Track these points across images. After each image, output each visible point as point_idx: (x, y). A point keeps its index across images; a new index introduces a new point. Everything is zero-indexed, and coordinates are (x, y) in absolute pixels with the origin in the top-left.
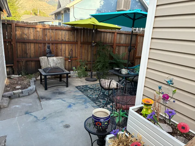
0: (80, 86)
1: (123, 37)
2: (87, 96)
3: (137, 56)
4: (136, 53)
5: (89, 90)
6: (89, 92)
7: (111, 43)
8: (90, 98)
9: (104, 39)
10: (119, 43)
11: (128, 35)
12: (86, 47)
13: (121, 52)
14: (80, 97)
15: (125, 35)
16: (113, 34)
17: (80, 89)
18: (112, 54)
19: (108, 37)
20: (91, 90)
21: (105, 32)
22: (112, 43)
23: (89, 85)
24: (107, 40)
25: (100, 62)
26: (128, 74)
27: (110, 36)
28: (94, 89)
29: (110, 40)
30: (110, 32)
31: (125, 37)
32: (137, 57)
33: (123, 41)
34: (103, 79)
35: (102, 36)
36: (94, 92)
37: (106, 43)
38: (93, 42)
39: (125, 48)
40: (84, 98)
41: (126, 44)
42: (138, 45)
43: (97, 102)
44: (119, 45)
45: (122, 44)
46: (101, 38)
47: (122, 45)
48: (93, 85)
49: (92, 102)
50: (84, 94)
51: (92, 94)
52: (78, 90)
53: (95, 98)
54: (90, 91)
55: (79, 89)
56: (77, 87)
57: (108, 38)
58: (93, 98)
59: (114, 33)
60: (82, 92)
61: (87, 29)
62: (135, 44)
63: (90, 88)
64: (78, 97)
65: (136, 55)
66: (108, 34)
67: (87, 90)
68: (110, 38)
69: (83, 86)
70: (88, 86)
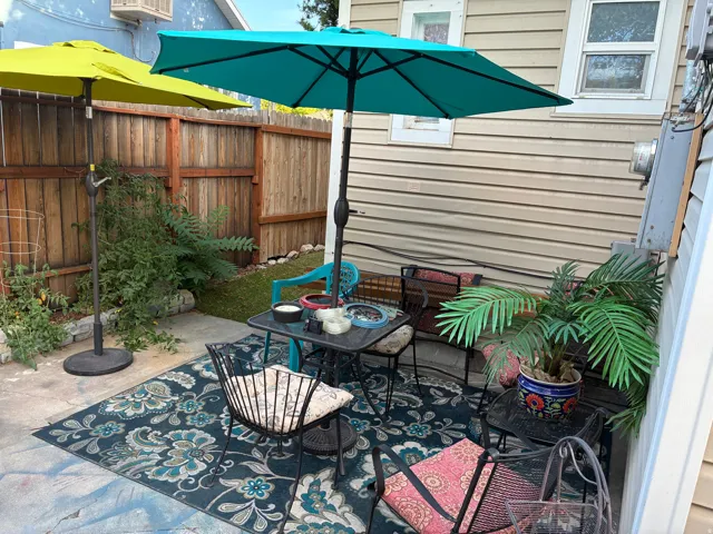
0: (59, 425)
1: (206, 141)
2: (144, 480)
3: (263, 214)
4: (259, 204)
5: (131, 433)
6: (138, 447)
7: (156, 167)
8: (167, 489)
9: (121, 146)
10: (192, 167)
11: (224, 130)
12: (33, 193)
13: (203, 205)
14: (110, 502)
15: (214, 129)
16: (164, 124)
17: (71, 441)
18: (170, 219)
19: (140, 140)
20: (144, 434)
21: (124, 114)
22: (159, 167)
23: (106, 402)
24: (139, 152)
25: (130, 264)
26: (354, 327)
27: (151, 134)
28: (156, 420)
29: (151, 154)
30: (144, 117)
31: (213, 137)
32: (264, 219)
33: (206, 155)
34: (240, 378)
35: (110, 134)
36: (169, 442)
37: (134, 167)
38: (92, 167)
39: (215, 186)
40: (139, 504)
41: (217, 167)
42: (265, 169)
43: (223, 508)
44: (193, 175)
45: (201, 168)
46: (106, 141)
47: (206, 174)
48: (128, 397)
49: (201, 515)
50: (122, 472)
51: (163, 454)
52: (65, 455)
53: (197, 477)
54: (136, 439)
55: (64, 446)
56: (44, 434)
57: (142, 141)
58: (185, 483)
59: (167, 119)
60: (95, 458)
61: (28, 99)
62: (254, 168)
63: (131, 424)
64: (98, 508)
65: (259, 214)
66: (140, 125)
67: (122, 438)
68: (152, 144)
69: (79, 416)
70: (110, 409)
